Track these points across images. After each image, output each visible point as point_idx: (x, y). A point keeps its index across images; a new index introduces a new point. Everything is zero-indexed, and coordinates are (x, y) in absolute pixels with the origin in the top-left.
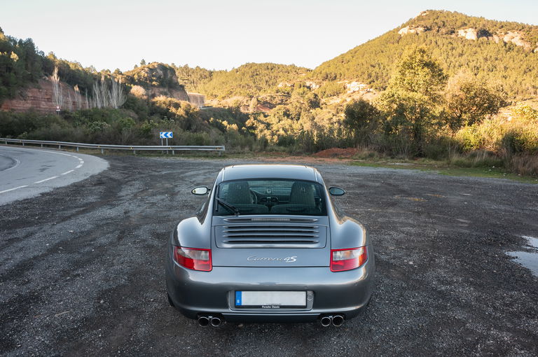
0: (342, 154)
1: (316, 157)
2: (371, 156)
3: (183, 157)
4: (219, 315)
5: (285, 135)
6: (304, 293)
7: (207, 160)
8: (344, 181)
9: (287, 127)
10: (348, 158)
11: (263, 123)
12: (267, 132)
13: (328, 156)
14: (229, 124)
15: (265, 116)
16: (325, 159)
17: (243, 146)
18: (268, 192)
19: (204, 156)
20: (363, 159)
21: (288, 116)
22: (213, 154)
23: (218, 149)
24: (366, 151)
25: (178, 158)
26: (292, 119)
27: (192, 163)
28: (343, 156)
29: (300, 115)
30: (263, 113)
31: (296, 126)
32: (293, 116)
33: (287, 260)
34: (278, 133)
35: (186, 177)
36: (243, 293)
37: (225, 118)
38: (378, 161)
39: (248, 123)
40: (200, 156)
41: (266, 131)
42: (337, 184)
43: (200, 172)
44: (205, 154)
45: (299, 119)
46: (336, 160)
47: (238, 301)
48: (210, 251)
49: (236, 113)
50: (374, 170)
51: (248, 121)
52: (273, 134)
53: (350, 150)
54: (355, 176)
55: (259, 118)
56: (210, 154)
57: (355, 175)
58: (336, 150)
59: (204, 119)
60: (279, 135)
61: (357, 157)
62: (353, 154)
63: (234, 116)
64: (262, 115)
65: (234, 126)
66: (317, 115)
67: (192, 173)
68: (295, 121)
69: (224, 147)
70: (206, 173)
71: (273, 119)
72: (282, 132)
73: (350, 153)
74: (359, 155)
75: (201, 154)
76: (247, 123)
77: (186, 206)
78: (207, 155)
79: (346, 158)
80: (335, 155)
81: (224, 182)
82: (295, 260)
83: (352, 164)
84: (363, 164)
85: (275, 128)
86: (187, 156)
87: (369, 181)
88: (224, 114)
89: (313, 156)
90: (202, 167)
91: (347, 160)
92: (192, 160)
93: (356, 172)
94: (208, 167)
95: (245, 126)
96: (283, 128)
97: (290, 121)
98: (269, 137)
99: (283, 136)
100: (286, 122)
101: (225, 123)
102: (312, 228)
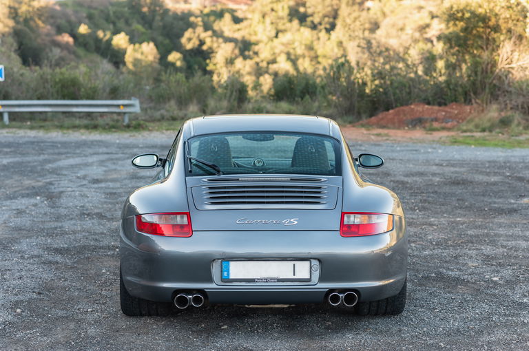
0: (436, 120)
1: (368, 126)
2: (505, 123)
3: (32, 128)
4: (201, 291)
5: (292, 71)
6: (308, 263)
7: (95, 136)
8: (421, 174)
9: (299, 51)
10: (449, 129)
11: (228, 40)
12: (243, 66)
13: (401, 124)
14: (132, 41)
15: (237, 20)
16: (392, 132)
17: (183, 102)
18: (257, 165)
19: (86, 127)
20: (483, 130)
21: (303, 19)
22: (107, 120)
23: (122, 109)
24: (493, 112)
25: (21, 133)
26: (314, 27)
27: (62, 143)
28: (436, 125)
29: (335, 16)
30: (232, 12)
31: (328, 47)
32: (316, 20)
33: (286, 222)
34: (273, 67)
35: (61, 168)
36: (232, 263)
37: (121, 24)
38: (521, 134)
39: (189, 40)
40: (75, 127)
41: (239, 63)
42: (406, 179)
43: (90, 160)
44: (85, 122)
45: (332, 27)
46: (418, 134)
47: (225, 274)
48: (188, 215)
49: (153, 12)
50: (500, 154)
51: (188, 34)
52: (259, 72)
53: (454, 109)
54: (453, 166)
55: (216, 26)
56: (100, 121)
57: (451, 164)
58: (420, 109)
59: (60, 30)
60: (276, 74)
61: (471, 126)
62: (459, 119)
63: (147, 21)
64: (227, 17)
65: (148, 51)
66: (384, 15)
67: (71, 161)
68: (323, 34)
69: (136, 102)
70: (103, 161)
71: (260, 28)
72: (283, 66)
73: (455, 117)
74: (477, 120)
75: (77, 122)
76: (184, 40)
77: (88, 215)
78: (92, 122)
79: (443, 129)
80: (418, 122)
81: (194, 137)
82: (296, 222)
83: (455, 142)
84: (481, 143)
85: (265, 53)
86: (41, 127)
87: (481, 173)
88: (119, 16)
89: (363, 126)
90: (90, 151)
91: (444, 134)
92: (56, 135)
93: (457, 156)
94: (105, 150)
95: (178, 47)
96: (288, 54)
97: (306, 33)
98: (248, 80)
99: (286, 75)
100: (298, 36)
101: (120, 40)
102: (320, 188)
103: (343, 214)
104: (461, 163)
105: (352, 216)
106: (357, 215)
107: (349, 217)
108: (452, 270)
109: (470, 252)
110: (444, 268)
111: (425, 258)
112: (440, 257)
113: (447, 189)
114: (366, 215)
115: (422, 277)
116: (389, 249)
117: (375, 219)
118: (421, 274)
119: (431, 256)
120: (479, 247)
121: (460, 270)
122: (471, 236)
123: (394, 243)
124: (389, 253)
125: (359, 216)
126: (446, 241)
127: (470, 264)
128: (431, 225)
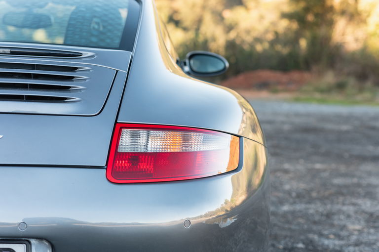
20: (323, 92)
79: (287, 91)
91: (288, 95)
102: (74, 69)
103: (118, 129)
104: (308, 115)
105: (143, 133)
106: (152, 132)
107: (135, 137)
108: (327, 238)
109: (345, 208)
110: (314, 232)
111: (284, 215)
112: (305, 215)
113: (298, 136)
114: (178, 134)
115: (285, 249)
116: (229, 214)
117: (197, 143)
118: (283, 242)
119: (293, 213)
120: (354, 200)
121: (338, 237)
122: (339, 186)
123: (241, 198)
124: (230, 221)
125: (161, 133)
126: (309, 192)
127: (351, 227)
128: (286, 171)
